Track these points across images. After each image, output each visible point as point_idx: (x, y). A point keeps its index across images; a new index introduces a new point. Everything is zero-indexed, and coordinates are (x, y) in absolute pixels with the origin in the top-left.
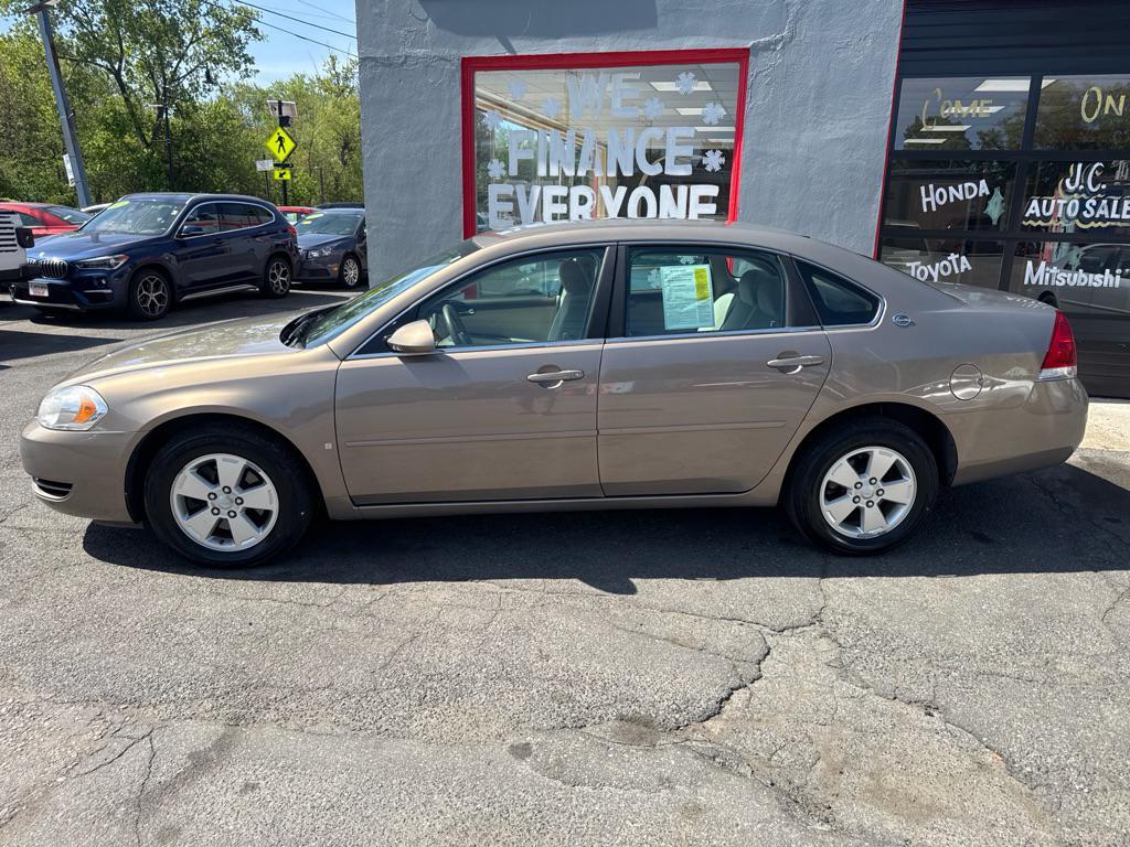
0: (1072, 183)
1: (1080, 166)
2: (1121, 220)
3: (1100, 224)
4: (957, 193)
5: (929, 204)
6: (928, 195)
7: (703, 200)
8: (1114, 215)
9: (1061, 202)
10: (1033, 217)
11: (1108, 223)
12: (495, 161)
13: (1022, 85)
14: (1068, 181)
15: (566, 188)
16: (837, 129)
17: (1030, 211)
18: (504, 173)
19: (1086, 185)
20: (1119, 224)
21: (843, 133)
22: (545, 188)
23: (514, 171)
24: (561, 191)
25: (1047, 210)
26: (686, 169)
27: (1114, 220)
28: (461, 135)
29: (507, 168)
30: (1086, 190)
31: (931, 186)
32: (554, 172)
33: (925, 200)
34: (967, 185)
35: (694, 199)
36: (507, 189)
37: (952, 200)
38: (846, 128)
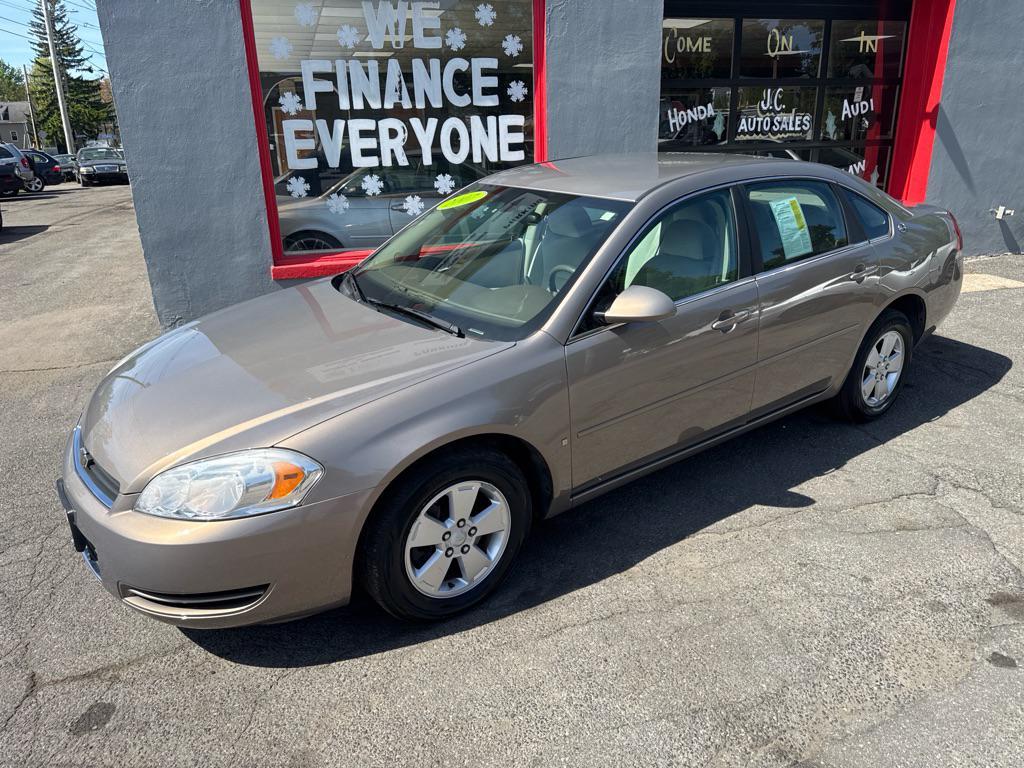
0: (765, 103)
1: (769, 91)
2: (794, 132)
3: (783, 135)
4: (693, 115)
5: (674, 124)
6: (673, 116)
7: (512, 129)
8: (791, 129)
9: (760, 119)
10: (743, 132)
11: (788, 135)
12: (288, 95)
13: (728, 24)
14: (763, 102)
15: (374, 121)
16: (623, 62)
17: (741, 128)
18: (300, 107)
19: (773, 105)
20: (794, 135)
21: (628, 66)
22: (350, 122)
23: (311, 104)
24: (368, 124)
25: (752, 126)
26: (493, 100)
27: (791, 132)
28: (246, 65)
29: (303, 102)
30: (773, 110)
31: (675, 110)
32: (359, 105)
33: (672, 122)
34: (699, 108)
35: (503, 129)
36: (306, 125)
37: (690, 121)
38: (629, 61)
